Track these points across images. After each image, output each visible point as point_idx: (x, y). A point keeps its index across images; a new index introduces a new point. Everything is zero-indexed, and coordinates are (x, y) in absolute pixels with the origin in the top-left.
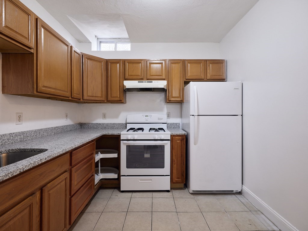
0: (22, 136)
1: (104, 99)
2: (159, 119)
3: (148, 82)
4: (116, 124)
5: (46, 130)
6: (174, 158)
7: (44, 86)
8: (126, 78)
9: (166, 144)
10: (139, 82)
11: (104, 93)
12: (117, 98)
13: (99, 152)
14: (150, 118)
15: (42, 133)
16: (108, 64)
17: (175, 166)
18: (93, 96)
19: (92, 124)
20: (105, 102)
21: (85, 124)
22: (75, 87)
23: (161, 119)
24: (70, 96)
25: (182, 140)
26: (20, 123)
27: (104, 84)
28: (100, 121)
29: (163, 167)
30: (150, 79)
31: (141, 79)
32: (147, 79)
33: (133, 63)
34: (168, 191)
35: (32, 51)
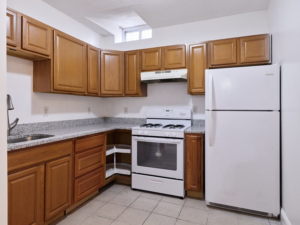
0: (47, 126)
1: (121, 93)
2: (181, 114)
3: (166, 72)
4: (137, 119)
5: (68, 122)
6: (188, 160)
7: (59, 85)
8: (143, 69)
9: (179, 143)
10: (156, 73)
11: (122, 86)
12: (134, 91)
13: (115, 147)
14: (172, 113)
15: (64, 124)
16: (126, 56)
17: (190, 169)
18: (110, 91)
19: (115, 118)
20: (123, 95)
21: (108, 118)
22: (91, 83)
23: (184, 114)
24: (86, 91)
25: (198, 139)
26: (46, 115)
27: (122, 77)
28: (122, 115)
29: (176, 170)
30: (168, 69)
31: (158, 69)
32: (165, 69)
33: (150, 52)
34: (181, 198)
35: (49, 58)
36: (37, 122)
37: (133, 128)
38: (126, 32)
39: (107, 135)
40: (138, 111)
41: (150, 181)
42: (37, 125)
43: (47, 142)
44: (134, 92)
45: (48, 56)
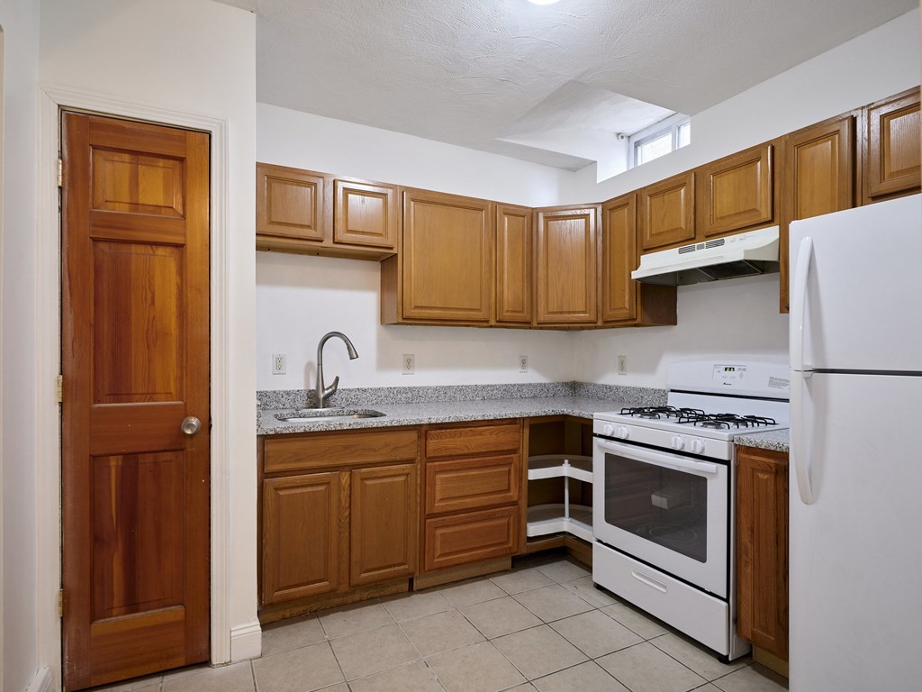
0: (410, 395)
1: (593, 318)
2: (773, 382)
3: (709, 246)
5: (461, 389)
7: (416, 307)
8: (646, 245)
9: (714, 474)
10: (680, 253)
11: (595, 299)
12: (625, 311)
13: (566, 461)
14: (741, 376)
15: (450, 393)
16: (606, 213)
18: (562, 313)
19: (595, 385)
20: (600, 323)
21: (581, 385)
22: (505, 297)
24: (493, 316)
25: (777, 472)
26: (409, 372)
28: (613, 378)
29: (703, 560)
30: (716, 235)
31: (685, 240)
32: (708, 237)
33: (664, 192)
34: (723, 659)
35: (394, 251)
36: (385, 385)
37: (596, 415)
38: (637, 144)
39: (532, 427)
40: (651, 368)
41: (634, 574)
42: (387, 393)
43: (351, 428)
44: (623, 314)
45: (391, 248)
